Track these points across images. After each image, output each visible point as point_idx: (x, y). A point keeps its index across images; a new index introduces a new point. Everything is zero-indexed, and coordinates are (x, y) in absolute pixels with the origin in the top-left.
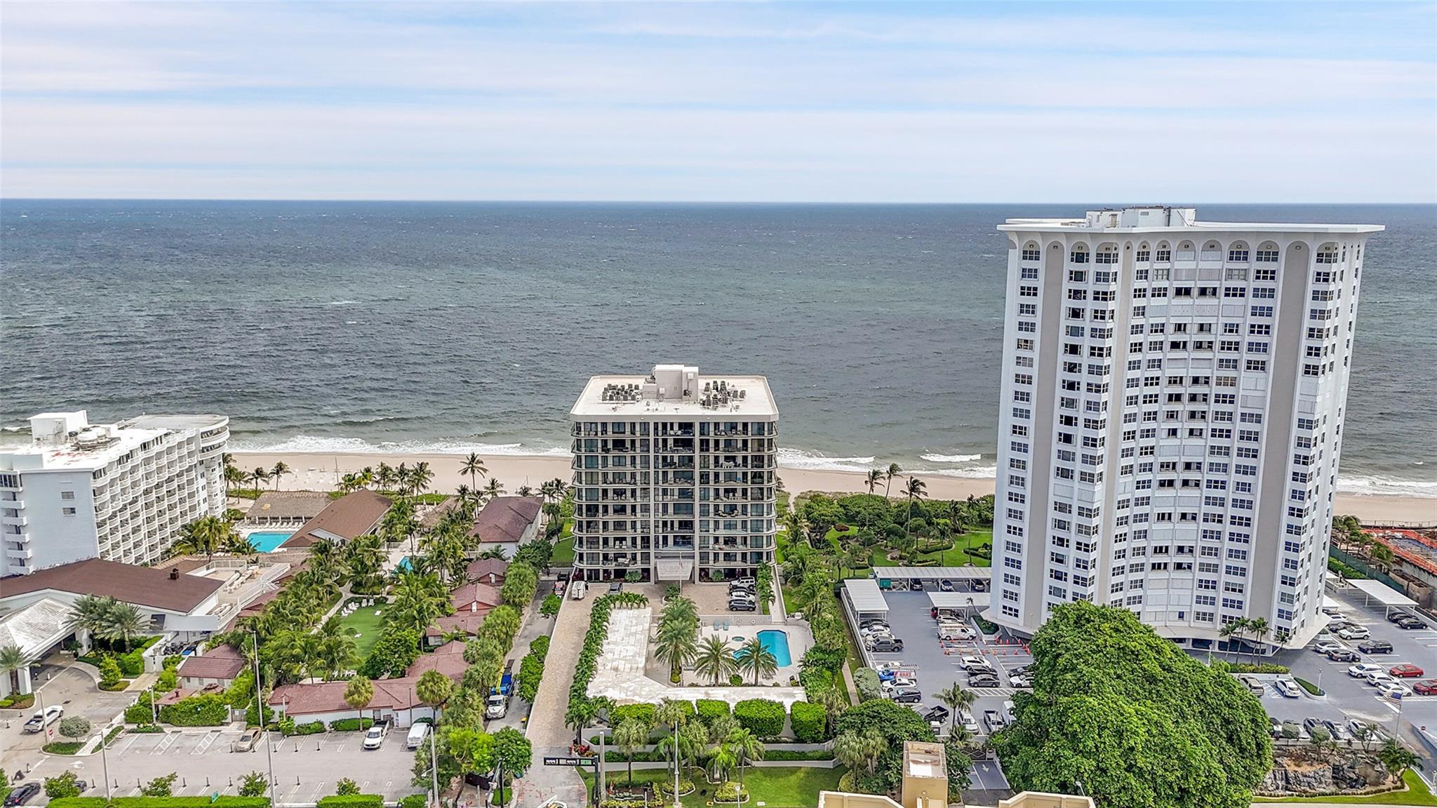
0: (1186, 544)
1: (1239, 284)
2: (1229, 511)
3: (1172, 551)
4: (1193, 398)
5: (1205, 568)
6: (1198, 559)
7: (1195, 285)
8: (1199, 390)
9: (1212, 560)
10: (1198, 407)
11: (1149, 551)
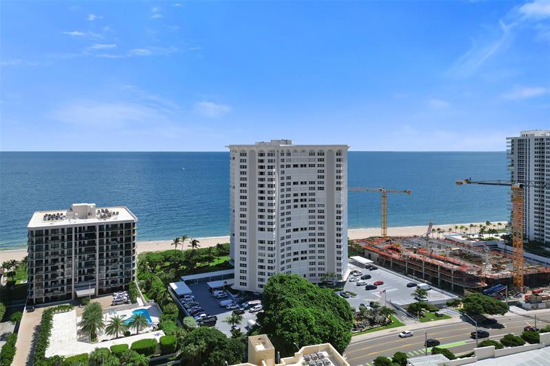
0: (304, 250)
1: (313, 163)
2: (317, 237)
3: (300, 253)
4: (302, 200)
5: (310, 258)
6: (308, 255)
7: (299, 164)
8: (303, 197)
9: (313, 255)
10: (303, 203)
11: (292, 254)
